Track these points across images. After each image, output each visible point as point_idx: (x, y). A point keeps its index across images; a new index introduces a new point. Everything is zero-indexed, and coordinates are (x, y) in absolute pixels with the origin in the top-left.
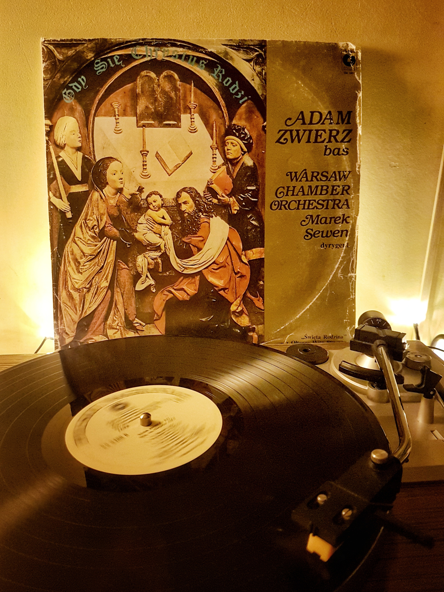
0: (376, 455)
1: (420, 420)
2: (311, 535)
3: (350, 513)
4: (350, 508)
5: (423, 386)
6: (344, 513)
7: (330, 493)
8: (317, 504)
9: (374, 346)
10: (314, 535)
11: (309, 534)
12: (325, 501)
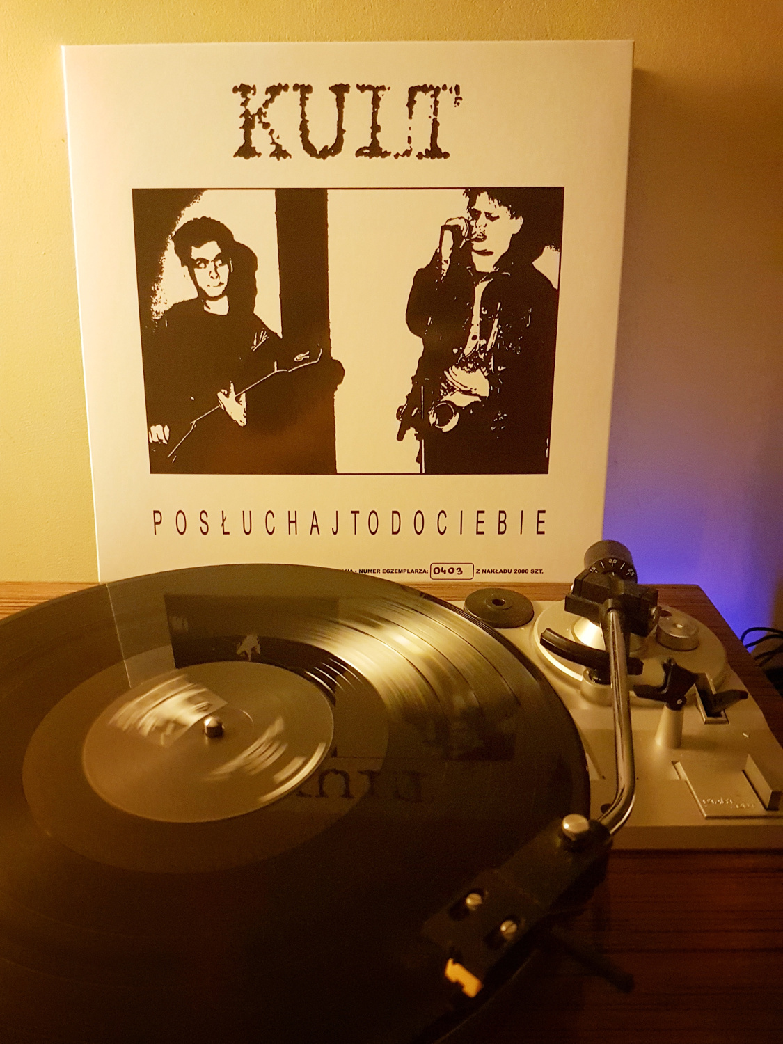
0: (571, 824)
1: (660, 742)
2: (450, 962)
3: (514, 927)
4: (514, 918)
5: (665, 691)
6: (503, 928)
7: (487, 893)
8: (466, 910)
9: (602, 608)
10: (454, 963)
11: (447, 960)
12: (478, 907)
